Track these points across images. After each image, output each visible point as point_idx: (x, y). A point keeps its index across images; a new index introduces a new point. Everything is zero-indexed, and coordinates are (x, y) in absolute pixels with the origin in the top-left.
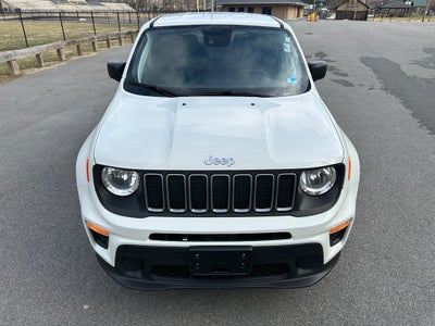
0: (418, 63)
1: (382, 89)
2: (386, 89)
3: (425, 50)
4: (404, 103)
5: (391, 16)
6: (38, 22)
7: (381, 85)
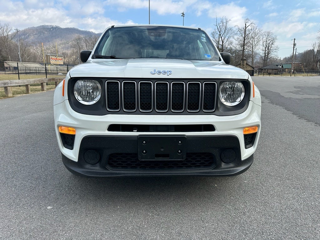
0: (292, 92)
1: (269, 103)
2: (272, 103)
3: (295, 87)
4: (286, 109)
5: (270, 74)
6: (29, 75)
7: (268, 101)
